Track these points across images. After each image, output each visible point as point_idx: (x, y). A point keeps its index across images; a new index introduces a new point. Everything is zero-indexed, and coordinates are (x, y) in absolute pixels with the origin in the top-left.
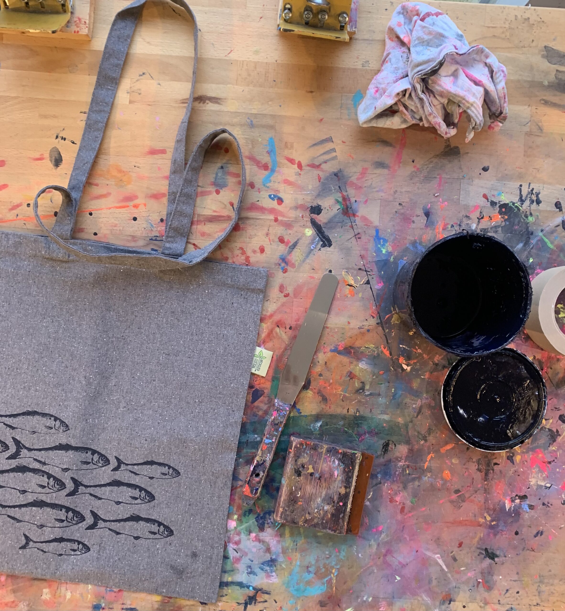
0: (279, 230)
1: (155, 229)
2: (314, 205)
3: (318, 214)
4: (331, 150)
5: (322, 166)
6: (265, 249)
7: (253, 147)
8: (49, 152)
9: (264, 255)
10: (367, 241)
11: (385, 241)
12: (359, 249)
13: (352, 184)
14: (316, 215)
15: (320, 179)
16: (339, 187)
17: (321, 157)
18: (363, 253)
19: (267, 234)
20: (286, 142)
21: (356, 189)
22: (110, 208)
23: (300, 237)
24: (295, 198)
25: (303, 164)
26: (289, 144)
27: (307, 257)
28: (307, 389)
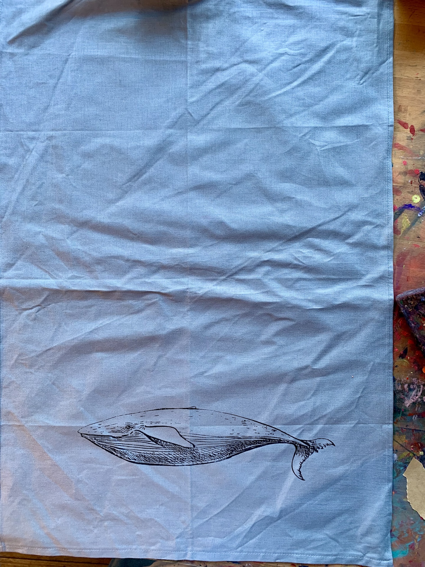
23: (407, 203)
24: (405, 164)
25: (416, 128)
26: (403, 108)
27: (413, 224)
28: (403, 358)
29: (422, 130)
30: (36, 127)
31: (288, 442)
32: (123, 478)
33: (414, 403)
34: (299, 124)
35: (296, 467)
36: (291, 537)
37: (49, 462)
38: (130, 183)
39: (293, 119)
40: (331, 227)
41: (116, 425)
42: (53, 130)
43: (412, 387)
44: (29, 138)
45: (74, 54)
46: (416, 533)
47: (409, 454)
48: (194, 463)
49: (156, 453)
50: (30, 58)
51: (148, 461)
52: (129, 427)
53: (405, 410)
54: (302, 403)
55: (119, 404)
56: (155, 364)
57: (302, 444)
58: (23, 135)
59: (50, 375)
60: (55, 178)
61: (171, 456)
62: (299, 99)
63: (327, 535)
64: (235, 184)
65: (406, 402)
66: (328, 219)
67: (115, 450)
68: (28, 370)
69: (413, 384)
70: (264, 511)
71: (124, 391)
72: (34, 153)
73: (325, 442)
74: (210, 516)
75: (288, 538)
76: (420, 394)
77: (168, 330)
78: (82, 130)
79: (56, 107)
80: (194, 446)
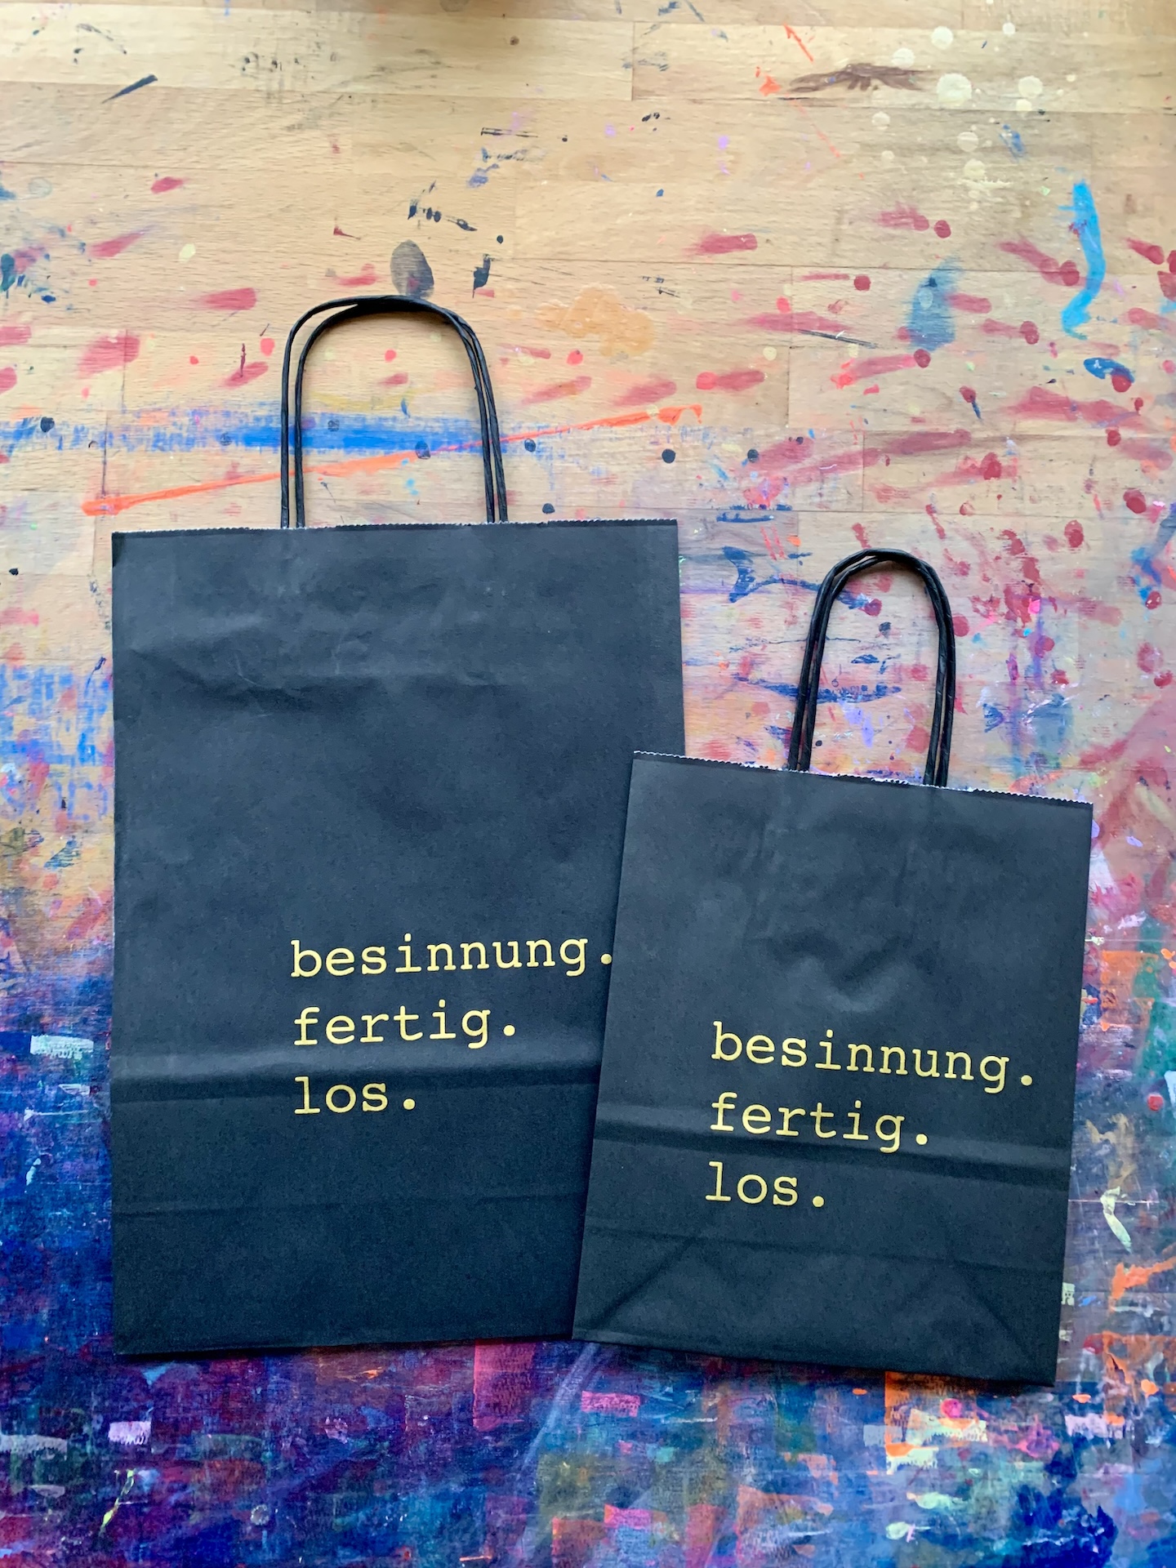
0: (1126, 472)
1: (736, 485)
6: (1085, 533)
7: (1026, 216)
8: (389, 257)
9: (1082, 550)
19: (1089, 487)
20: (1129, 198)
22: (589, 427)
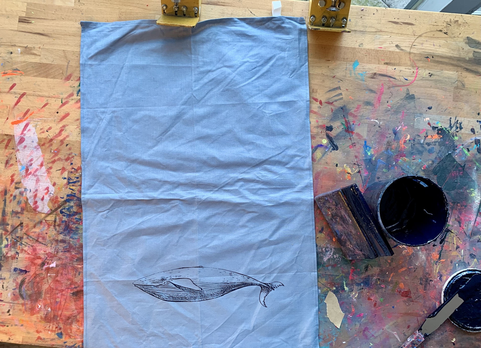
2: (328, 125)
3: (331, 131)
4: (339, 94)
5: (334, 103)
10: (359, 147)
11: (370, 148)
12: (355, 152)
13: (351, 114)
14: (329, 132)
15: (332, 110)
16: (344, 115)
17: (334, 98)
18: (357, 154)
20: (313, 89)
21: (353, 117)
23: (319, 144)
24: (317, 121)
25: (323, 101)
26: (315, 90)
27: (323, 155)
28: (321, 233)
29: (326, 103)
30: (105, 106)
31: (256, 284)
32: (160, 310)
33: (329, 259)
34: (257, 101)
35: (262, 300)
36: (260, 341)
37: (116, 302)
38: (161, 136)
39: (253, 98)
40: (277, 158)
41: (156, 279)
42: (115, 107)
43: (327, 249)
44: (101, 112)
45: (126, 64)
46: (333, 336)
47: (327, 289)
48: (202, 300)
49: (179, 294)
50: (101, 66)
51: (176, 300)
52: (163, 280)
53: (324, 263)
54: (264, 261)
55: (157, 266)
56: (178, 242)
57: (265, 285)
58: (98, 110)
59: (115, 250)
60: (117, 135)
61: (188, 296)
62: (256, 87)
63: (281, 339)
64: (221, 136)
65: (324, 259)
66: (274, 154)
67: (155, 294)
68: (102, 248)
69: (328, 248)
70: (244, 327)
71: (159, 258)
72: (104, 121)
73: (278, 284)
74: (212, 331)
75: (258, 342)
76: (332, 253)
77: (184, 221)
78: (132, 107)
79: (117, 94)
80: (202, 289)
